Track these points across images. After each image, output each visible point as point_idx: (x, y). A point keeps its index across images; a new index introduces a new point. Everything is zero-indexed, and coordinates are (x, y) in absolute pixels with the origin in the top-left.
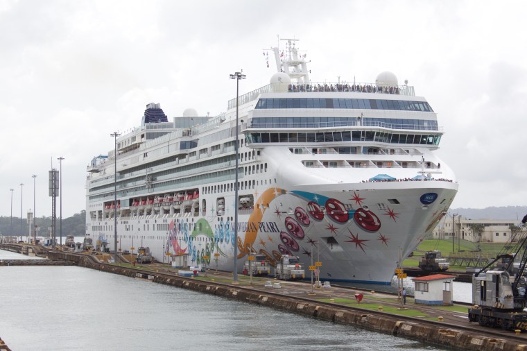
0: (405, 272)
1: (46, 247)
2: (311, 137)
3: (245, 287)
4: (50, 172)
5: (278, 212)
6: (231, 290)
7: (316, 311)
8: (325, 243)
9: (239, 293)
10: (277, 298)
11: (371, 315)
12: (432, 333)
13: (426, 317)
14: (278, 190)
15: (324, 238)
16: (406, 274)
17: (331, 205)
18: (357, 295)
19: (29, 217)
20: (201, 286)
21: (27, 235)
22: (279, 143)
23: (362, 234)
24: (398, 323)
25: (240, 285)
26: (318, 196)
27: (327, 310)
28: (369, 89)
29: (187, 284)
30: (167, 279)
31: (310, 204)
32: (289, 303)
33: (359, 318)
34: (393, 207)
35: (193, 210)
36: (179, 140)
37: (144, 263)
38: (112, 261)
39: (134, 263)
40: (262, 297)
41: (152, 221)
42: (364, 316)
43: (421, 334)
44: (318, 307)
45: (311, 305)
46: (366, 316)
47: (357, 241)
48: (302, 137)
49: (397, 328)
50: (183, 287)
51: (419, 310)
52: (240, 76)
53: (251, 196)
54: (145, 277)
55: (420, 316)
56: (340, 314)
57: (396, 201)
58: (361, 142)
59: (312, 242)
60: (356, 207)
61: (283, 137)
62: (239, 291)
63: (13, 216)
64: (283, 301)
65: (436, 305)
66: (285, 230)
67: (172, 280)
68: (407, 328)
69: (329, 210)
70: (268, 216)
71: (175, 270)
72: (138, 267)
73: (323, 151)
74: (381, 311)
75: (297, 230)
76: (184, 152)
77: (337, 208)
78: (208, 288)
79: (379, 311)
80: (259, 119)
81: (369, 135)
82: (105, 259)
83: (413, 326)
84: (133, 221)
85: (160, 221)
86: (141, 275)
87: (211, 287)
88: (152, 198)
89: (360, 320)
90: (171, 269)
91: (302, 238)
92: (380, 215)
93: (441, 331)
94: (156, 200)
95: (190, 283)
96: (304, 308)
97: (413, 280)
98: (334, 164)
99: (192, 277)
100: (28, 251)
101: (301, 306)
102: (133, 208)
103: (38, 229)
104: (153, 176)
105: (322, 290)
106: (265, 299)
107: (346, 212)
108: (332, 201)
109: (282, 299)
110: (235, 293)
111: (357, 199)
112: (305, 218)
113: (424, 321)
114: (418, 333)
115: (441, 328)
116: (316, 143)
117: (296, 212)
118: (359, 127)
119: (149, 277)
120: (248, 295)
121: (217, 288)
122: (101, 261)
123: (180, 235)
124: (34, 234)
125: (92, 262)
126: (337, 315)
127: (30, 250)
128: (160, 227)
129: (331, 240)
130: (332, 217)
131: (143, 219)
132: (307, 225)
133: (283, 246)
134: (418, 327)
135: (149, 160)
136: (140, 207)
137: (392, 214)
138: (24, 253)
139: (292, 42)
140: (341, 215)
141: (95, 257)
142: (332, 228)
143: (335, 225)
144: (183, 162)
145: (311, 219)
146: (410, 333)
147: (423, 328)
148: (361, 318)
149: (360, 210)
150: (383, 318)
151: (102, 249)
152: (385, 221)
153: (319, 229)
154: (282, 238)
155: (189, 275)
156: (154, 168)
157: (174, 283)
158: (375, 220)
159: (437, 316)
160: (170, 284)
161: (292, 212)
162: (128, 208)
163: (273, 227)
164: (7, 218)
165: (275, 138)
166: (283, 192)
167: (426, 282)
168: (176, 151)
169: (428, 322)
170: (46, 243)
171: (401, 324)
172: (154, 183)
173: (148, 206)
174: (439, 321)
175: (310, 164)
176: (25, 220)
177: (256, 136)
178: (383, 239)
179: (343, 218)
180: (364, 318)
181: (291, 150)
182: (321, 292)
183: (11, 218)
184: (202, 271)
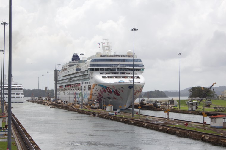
0: (206, 114)
1: (53, 102)
2: (106, 70)
3: (137, 120)
4: (55, 70)
5: (96, 90)
6: (131, 121)
7: (168, 130)
8: (108, 99)
9: (134, 122)
10: (151, 124)
11: (191, 132)
12: (218, 140)
13: (216, 133)
14: (96, 84)
15: (108, 97)
16: (207, 115)
17: (108, 89)
18: (185, 123)
19: (46, 89)
20: (118, 119)
21: (45, 97)
22: (97, 71)
23: (116, 97)
24: (203, 136)
25: (134, 119)
26: (105, 86)
27: (172, 130)
28: (123, 56)
29: (112, 118)
30: (104, 116)
31: (103, 88)
32: (156, 126)
33: (186, 134)
34: (122, 89)
35: (79, 89)
36: (76, 68)
37: (94, 109)
38: (80, 108)
39: (90, 109)
40: (144, 124)
41: (70, 92)
42: (188, 133)
43: (213, 141)
44: (168, 129)
45: (165, 127)
46: (189, 133)
47: (115, 98)
48: (104, 70)
49: (203, 138)
50: (111, 119)
51: (213, 130)
52: (135, 30)
53: (90, 86)
54: (94, 115)
55: (213, 133)
56: (178, 132)
57: (123, 88)
58: (119, 71)
59: (104, 98)
60: (114, 89)
61: (98, 70)
62: (134, 121)
63: (39, 89)
64: (153, 126)
65: (220, 128)
66: (98, 95)
67: (106, 117)
68: (207, 138)
69: (108, 90)
70: (94, 92)
71: (107, 112)
72: (91, 111)
73: (109, 74)
74: (196, 131)
75: (101, 95)
76: (77, 72)
77: (109, 89)
78: (121, 120)
79: (195, 130)
80: (92, 65)
81: (121, 69)
82: (78, 107)
83: (210, 137)
84: (66, 92)
85: (72, 92)
86: (93, 114)
87: (123, 120)
88: (71, 85)
89: (187, 134)
90: (106, 112)
91: (102, 97)
92: (119, 91)
93: (222, 140)
94: (71, 86)
95: (114, 118)
96: (162, 129)
97: (210, 117)
98: (111, 77)
99: (115, 115)
100: (45, 103)
101: (161, 128)
102: (66, 88)
103: (50, 94)
104: (71, 78)
105: (170, 121)
106: (145, 125)
107: (111, 91)
108: (108, 87)
109: (153, 125)
110: (133, 122)
111: (114, 87)
112: (102, 92)
113: (214, 135)
114: (212, 140)
115: (222, 138)
116: (107, 71)
117: (100, 90)
118: (119, 67)
119: (96, 115)
120: (138, 123)
121: (125, 120)
122: (76, 108)
123: (77, 97)
124: (48, 96)
125: (72, 109)
126: (176, 132)
127: (46, 103)
128: (72, 94)
129: (109, 98)
130: (108, 92)
131: (68, 91)
132: (103, 94)
133: (98, 100)
134: (211, 138)
135: (69, 73)
136: (68, 88)
137: (122, 91)
138: (44, 105)
139: (107, 40)
140: (110, 91)
141: (73, 106)
142: (109, 95)
143: (109, 94)
144: (77, 75)
145: (103, 92)
146: (208, 140)
147: (214, 138)
148: (187, 133)
149: (115, 90)
150: (196, 134)
151: (76, 103)
152: (121, 93)
153: (106, 95)
154: (98, 97)
155: (113, 114)
156: (71, 76)
157: (106, 118)
158: (119, 93)
159: (220, 133)
160: (105, 118)
161: (99, 90)
162: (65, 88)
163: (95, 95)
164: (37, 90)
165: (96, 70)
166: (97, 85)
167: (215, 118)
168: (75, 72)
169: (216, 136)
170: (53, 100)
171: (204, 136)
172: (71, 80)
173: (70, 88)
174: (221, 135)
175: (104, 77)
176: (44, 90)
177: (91, 70)
178: (121, 98)
179: (111, 92)
180: (188, 134)
181: (100, 73)
182: (170, 122)
183: (38, 90)
184: (119, 113)
